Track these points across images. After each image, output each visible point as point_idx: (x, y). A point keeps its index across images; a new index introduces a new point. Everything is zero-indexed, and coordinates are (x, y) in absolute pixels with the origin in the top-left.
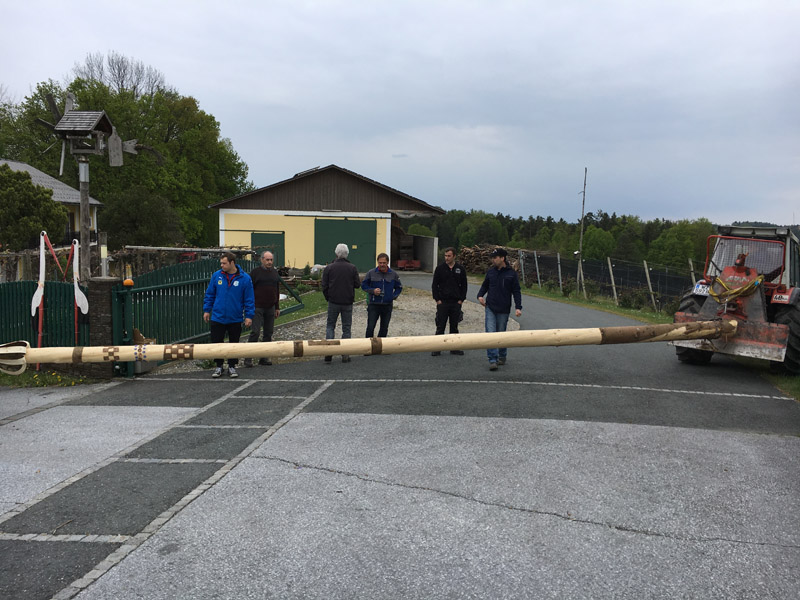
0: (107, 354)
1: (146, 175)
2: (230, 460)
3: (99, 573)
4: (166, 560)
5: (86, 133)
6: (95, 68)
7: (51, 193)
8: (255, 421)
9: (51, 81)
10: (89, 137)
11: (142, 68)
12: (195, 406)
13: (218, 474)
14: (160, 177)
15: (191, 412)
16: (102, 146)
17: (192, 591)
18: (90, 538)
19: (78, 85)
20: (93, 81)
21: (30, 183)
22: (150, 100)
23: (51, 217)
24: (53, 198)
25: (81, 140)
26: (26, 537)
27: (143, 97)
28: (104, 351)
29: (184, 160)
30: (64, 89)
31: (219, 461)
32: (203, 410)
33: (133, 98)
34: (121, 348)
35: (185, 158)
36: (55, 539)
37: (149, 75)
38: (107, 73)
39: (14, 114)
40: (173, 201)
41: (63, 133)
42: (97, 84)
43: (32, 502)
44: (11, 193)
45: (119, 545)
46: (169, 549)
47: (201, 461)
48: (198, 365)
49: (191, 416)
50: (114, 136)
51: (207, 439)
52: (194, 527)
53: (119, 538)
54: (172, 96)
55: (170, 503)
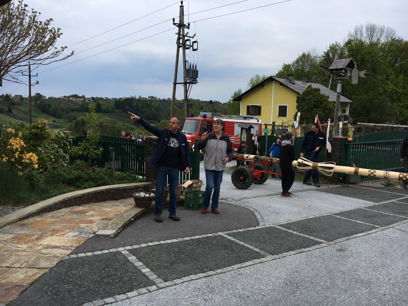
0: (370, 173)
1: (378, 86)
2: (382, 227)
3: (312, 249)
4: (339, 253)
5: (342, 69)
6: (359, 33)
7: (328, 97)
8: (403, 214)
9: (336, 42)
10: (343, 71)
11: (384, 28)
12: (373, 202)
13: (373, 231)
14: (386, 87)
15: (371, 204)
16: (349, 75)
17: (345, 266)
18: (312, 238)
19: (349, 42)
20: (357, 39)
21: (319, 93)
22: (386, 45)
23: (327, 109)
24: (329, 100)
25: (340, 73)
26: (290, 231)
27: (382, 45)
28: (369, 171)
29: (401, 77)
30: (342, 46)
31: (376, 226)
32: (377, 204)
33: (377, 45)
34: (377, 171)
35: (402, 75)
36: (299, 234)
37: (387, 32)
38: (365, 34)
39: (318, 61)
40: (392, 99)
41: (332, 70)
42: (358, 41)
43: (295, 221)
44: (311, 98)
45: (322, 243)
46: (341, 250)
47: (368, 224)
48: (382, 184)
49: (370, 205)
50: (355, 69)
51: (374, 216)
52: (354, 246)
53: (322, 241)
54: (400, 41)
55: (347, 235)
